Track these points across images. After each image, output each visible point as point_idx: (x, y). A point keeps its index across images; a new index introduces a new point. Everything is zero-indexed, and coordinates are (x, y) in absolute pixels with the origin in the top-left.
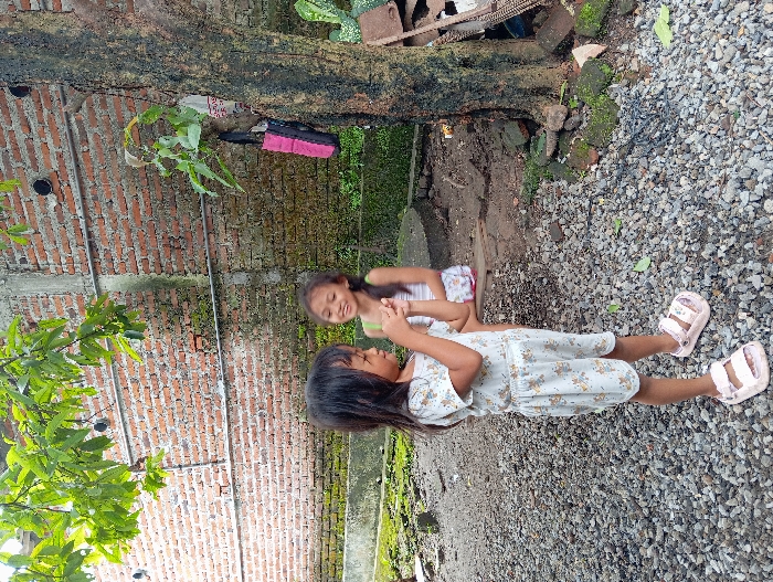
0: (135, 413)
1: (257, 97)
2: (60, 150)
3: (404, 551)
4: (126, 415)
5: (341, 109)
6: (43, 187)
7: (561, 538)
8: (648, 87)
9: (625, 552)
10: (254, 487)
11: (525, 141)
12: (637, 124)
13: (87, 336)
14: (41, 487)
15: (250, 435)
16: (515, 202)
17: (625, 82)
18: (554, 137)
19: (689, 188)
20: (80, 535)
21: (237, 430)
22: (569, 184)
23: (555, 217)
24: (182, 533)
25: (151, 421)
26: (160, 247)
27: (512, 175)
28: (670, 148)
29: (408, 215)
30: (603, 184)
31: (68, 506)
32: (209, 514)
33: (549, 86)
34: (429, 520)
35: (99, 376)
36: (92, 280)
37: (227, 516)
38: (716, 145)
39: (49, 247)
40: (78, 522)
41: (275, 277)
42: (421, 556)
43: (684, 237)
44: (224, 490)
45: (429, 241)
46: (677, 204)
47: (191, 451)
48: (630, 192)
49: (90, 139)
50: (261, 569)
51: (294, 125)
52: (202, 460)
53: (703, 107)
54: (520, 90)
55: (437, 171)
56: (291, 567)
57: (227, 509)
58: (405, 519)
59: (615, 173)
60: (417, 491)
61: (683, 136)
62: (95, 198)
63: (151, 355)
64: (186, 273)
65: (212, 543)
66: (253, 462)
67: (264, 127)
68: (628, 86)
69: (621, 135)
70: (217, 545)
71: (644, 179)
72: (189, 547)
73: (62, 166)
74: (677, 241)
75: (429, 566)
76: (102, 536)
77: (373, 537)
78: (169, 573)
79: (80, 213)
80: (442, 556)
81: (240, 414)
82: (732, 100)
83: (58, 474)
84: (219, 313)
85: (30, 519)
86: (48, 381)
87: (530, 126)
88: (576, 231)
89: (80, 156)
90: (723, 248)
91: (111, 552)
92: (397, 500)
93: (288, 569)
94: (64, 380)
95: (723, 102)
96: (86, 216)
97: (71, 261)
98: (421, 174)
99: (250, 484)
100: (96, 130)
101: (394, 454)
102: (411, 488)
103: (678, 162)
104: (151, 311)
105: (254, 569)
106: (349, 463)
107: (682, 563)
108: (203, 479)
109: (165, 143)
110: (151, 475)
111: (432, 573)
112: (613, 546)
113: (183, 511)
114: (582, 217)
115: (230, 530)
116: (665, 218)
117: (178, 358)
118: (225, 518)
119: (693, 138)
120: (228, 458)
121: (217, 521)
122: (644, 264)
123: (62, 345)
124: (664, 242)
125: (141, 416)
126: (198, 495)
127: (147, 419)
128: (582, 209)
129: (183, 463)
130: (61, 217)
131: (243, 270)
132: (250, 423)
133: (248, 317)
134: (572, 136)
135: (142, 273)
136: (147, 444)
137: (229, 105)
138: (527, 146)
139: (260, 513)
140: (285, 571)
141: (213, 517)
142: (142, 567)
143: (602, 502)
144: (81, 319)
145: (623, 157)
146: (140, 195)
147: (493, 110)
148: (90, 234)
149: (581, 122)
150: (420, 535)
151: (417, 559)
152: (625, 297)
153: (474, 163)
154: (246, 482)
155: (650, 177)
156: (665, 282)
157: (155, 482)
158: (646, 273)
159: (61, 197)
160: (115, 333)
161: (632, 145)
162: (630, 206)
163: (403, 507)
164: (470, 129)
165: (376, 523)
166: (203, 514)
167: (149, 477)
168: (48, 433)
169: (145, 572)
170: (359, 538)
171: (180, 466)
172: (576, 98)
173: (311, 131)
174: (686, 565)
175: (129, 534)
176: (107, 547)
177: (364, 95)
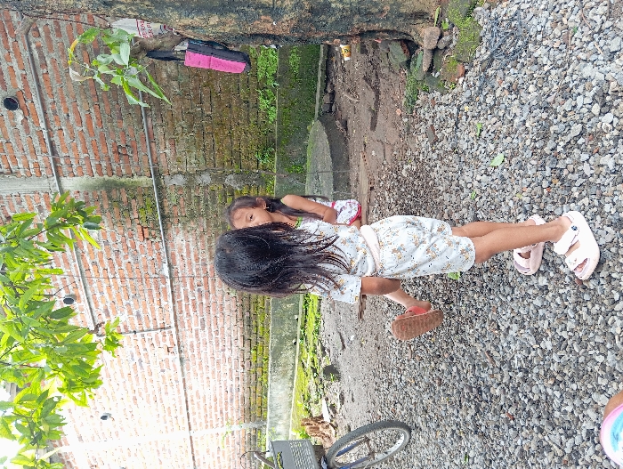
0: (96, 289)
1: (178, 20)
2: (24, 72)
3: (314, 396)
4: (89, 292)
5: (249, 30)
6: (11, 104)
7: (432, 382)
8: (505, 9)
9: (479, 391)
10: (195, 348)
11: (406, 59)
12: (496, 41)
13: (53, 227)
14: (20, 348)
15: (190, 307)
16: (398, 112)
17: (487, 5)
18: (429, 55)
19: (536, 94)
20: (54, 385)
21: (180, 302)
22: (442, 95)
23: (430, 123)
24: (138, 384)
25: (110, 295)
26: (110, 153)
27: (397, 89)
28: (521, 61)
29: (316, 127)
30: (468, 94)
31: (42, 362)
32: (159, 369)
33: (426, 10)
34: (332, 371)
35: (66, 261)
36: (56, 181)
37: (174, 372)
38: (558, 57)
39: (19, 154)
40: (51, 376)
41: (206, 178)
42: (327, 399)
43: (531, 136)
44: (171, 350)
45: (331, 147)
46: (526, 108)
47: (143, 320)
48: (489, 100)
49: (48, 62)
50: (202, 411)
51: (210, 44)
52: (152, 327)
53: (548, 24)
54: (400, 15)
55: (338, 88)
56: (226, 409)
57: (174, 366)
58: (315, 370)
59: (478, 84)
60: (323, 349)
61: (532, 50)
62: (55, 113)
63: (107, 243)
64: (133, 175)
65: (163, 391)
66: (194, 328)
67: (185, 46)
68: (489, 8)
69: (483, 51)
70: (167, 393)
71: (500, 88)
72: (144, 395)
73: (26, 85)
74: (524, 140)
75: (333, 407)
76: (71, 386)
77: (290, 385)
78: (129, 415)
79: (43, 125)
80: (342, 399)
81: (182, 289)
82: (572, 17)
83: (32, 337)
84: (162, 209)
85: (12, 373)
86: (22, 264)
87: (410, 46)
88: (446, 134)
89: (41, 77)
90: (562, 144)
91: (79, 398)
92: (309, 356)
93: (224, 412)
94: (37, 262)
95: (564, 20)
96: (48, 127)
97: (37, 166)
98: (326, 92)
99: (192, 346)
100: (53, 55)
101: (306, 321)
102: (319, 348)
103: (528, 72)
104: (106, 207)
105: (197, 412)
106: (270, 328)
107: (522, 399)
108: (154, 341)
109: (103, 60)
110: (110, 337)
111: (335, 412)
112: (471, 388)
113: (139, 367)
114: (452, 122)
115: (177, 381)
116: (516, 121)
117: (129, 246)
118: (172, 372)
119: (540, 51)
120: (173, 325)
121: (166, 374)
122: (498, 160)
123: (32, 234)
124: (515, 141)
125: (101, 292)
126: (151, 354)
127: (106, 295)
128: (451, 115)
129: (138, 329)
130: (27, 128)
131: (180, 173)
132: (191, 298)
133: (186, 212)
134: (444, 54)
135: (96, 176)
136: (108, 315)
137: (156, 27)
138: (408, 63)
139: (201, 368)
140: (221, 412)
141: (163, 371)
142: (107, 411)
143: (462, 353)
144: (47, 213)
145: (484, 70)
146: (92, 110)
147: (379, 32)
148: (52, 144)
149: (451, 41)
150: (326, 383)
151: (324, 401)
152: (484, 188)
153: (366, 80)
154: (189, 344)
155: (505, 86)
156: (515, 175)
157: (113, 343)
158: (500, 167)
159: (27, 113)
160: (75, 225)
161: (491, 60)
162: (489, 112)
163: (313, 362)
164: (364, 51)
165: (293, 376)
166: (156, 369)
167: (107, 339)
168: (21, 305)
169: (110, 415)
170: (280, 387)
171: (135, 332)
172: (447, 20)
173: (226, 49)
174: (526, 401)
175: (93, 384)
176: (76, 395)
177: (269, 18)
